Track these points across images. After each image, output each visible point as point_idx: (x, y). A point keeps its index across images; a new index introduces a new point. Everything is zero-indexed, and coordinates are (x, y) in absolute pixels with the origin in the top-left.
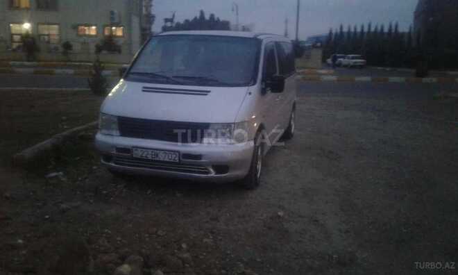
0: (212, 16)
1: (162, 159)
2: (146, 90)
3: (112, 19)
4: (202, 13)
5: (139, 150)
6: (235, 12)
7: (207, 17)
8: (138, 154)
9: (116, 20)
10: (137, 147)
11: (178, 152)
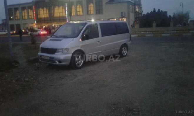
0: (159, 10)
1: (46, 59)
3: (122, 15)
4: (154, 9)
5: (42, 56)
6: (182, 6)
7: (157, 11)
9: (124, 16)
11: (49, 57)
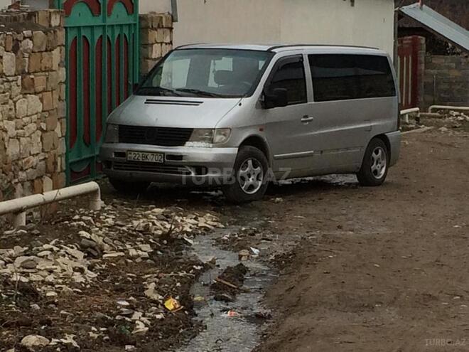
1: (150, 161)
2: (148, 102)
5: (133, 153)
8: (131, 156)
10: (130, 151)
11: (164, 153)
